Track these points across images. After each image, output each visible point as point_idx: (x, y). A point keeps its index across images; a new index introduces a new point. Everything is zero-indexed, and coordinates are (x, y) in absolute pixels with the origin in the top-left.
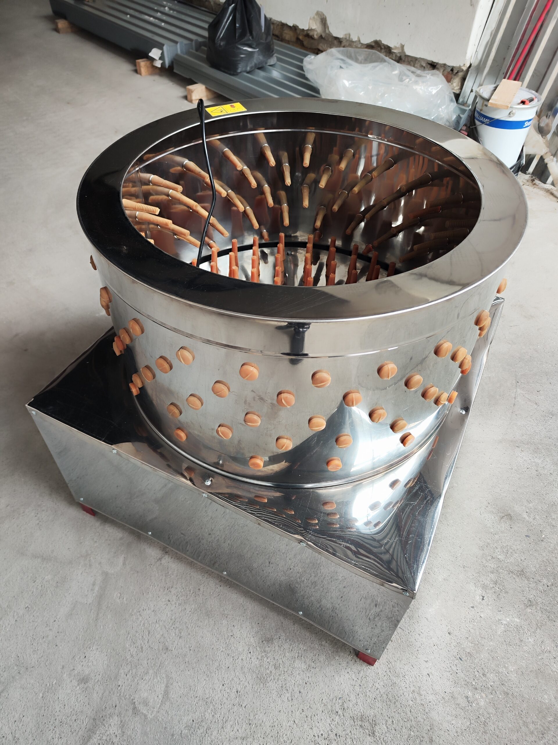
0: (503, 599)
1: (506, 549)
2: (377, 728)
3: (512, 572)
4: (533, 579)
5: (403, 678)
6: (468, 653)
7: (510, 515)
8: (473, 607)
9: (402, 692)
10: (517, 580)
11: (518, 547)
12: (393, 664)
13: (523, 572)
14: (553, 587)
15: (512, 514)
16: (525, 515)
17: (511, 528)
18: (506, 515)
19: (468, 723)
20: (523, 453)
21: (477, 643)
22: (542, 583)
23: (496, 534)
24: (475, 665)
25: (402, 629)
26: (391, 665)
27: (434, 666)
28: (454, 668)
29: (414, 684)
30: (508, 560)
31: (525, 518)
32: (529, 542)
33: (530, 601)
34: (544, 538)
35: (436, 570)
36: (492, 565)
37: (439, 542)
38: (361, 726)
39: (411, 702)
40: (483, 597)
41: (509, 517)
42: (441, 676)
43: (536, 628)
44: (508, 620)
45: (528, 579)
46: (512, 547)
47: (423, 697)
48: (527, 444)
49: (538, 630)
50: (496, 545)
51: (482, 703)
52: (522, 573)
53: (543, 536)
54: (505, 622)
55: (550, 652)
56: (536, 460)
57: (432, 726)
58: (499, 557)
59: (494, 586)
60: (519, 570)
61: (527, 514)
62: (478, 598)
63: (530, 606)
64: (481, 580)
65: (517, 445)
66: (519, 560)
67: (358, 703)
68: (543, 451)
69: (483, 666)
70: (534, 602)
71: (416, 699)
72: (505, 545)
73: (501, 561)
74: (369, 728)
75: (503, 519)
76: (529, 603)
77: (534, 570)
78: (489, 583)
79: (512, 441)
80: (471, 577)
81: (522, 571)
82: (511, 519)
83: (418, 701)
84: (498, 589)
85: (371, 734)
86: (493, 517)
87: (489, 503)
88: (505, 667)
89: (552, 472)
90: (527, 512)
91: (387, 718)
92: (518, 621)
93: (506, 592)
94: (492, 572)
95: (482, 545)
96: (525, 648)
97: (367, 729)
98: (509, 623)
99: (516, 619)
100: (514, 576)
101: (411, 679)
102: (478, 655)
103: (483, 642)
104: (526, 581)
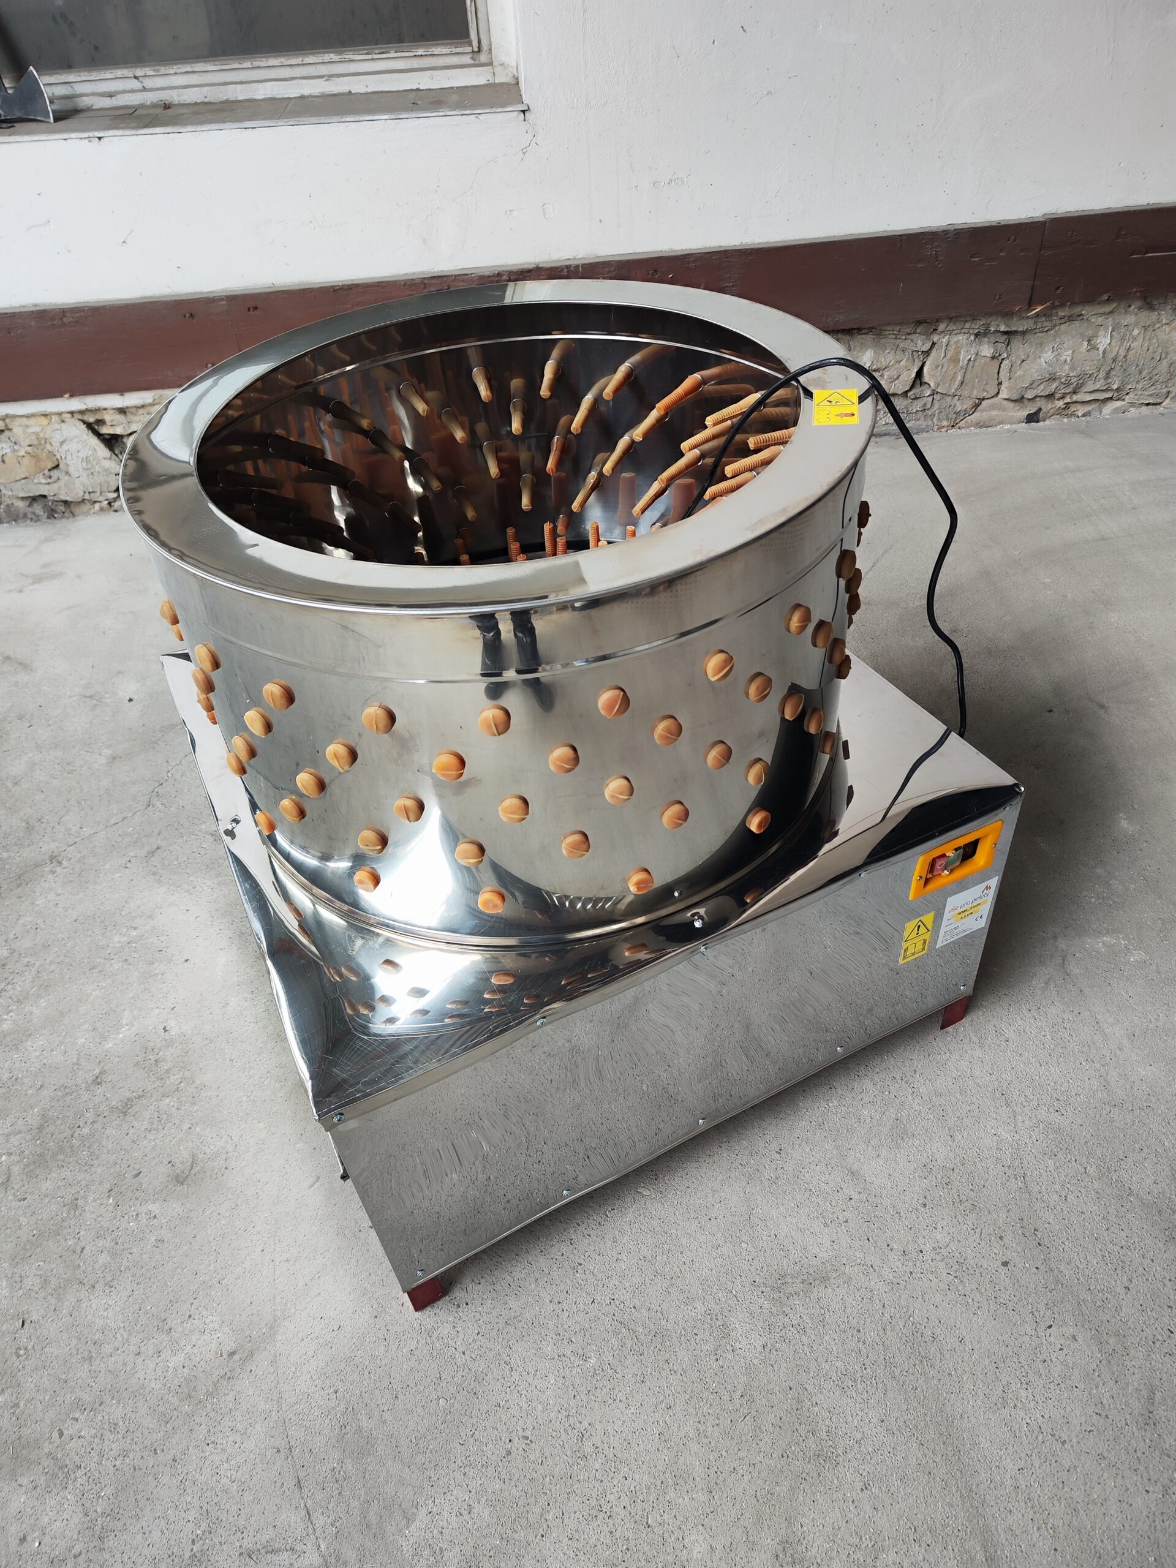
0: (138, 1052)
1: (162, 1122)
2: (211, 839)
3: (140, 1097)
4: (105, 1117)
6: (154, 963)
7: (182, 1184)
8: (173, 1009)
10: (128, 1094)
11: (146, 1142)
13: (123, 1113)
14: (70, 1132)
15: (178, 1189)
16: (155, 1208)
17: (169, 1163)
18: (187, 1177)
19: (123, 913)
20: (213, 1346)
22: (89, 1123)
23: (190, 1128)
28: (162, 938)
30: (152, 1108)
31: (154, 1202)
32: (131, 1168)
33: (99, 1084)
34: (109, 1197)
35: (246, 1004)
36: (173, 1079)
40: (166, 1031)
41: (180, 1180)
43: (78, 1060)
44: (121, 1036)
45: (113, 1109)
46: (155, 1133)
48: (215, 1385)
49: (75, 1060)
50: (182, 1112)
51: (116, 939)
52: (124, 1109)
53: (111, 1201)
54: (123, 1029)
55: (52, 1051)
56: (180, 1358)
57: (159, 882)
58: (168, 1100)
59: (157, 1057)
60: (130, 1110)
61: (153, 1215)
62: (172, 1023)
63: (97, 1077)
64: (180, 1046)
65: (236, 1357)
66: (136, 1124)
68: (176, 1401)
69: (131, 967)
72: (169, 1125)
73: (163, 1096)
75: (190, 1163)
76: (99, 1080)
77: (108, 1132)
78: (167, 1053)
79: (251, 1354)
80: (194, 1039)
81: (125, 1114)
82: (177, 1176)
83: (186, 886)
84: (151, 1057)
86: (208, 1151)
87: (226, 1168)
88: (104, 988)
90: (155, 1217)
92: (107, 1046)
93: (137, 1064)
94: (167, 1071)
95: (203, 1091)
96: (86, 1026)
98: (118, 1033)
99: (110, 1045)
100: (135, 1094)
101: (204, 892)
102: (142, 970)
103: (142, 987)
104: (114, 1103)
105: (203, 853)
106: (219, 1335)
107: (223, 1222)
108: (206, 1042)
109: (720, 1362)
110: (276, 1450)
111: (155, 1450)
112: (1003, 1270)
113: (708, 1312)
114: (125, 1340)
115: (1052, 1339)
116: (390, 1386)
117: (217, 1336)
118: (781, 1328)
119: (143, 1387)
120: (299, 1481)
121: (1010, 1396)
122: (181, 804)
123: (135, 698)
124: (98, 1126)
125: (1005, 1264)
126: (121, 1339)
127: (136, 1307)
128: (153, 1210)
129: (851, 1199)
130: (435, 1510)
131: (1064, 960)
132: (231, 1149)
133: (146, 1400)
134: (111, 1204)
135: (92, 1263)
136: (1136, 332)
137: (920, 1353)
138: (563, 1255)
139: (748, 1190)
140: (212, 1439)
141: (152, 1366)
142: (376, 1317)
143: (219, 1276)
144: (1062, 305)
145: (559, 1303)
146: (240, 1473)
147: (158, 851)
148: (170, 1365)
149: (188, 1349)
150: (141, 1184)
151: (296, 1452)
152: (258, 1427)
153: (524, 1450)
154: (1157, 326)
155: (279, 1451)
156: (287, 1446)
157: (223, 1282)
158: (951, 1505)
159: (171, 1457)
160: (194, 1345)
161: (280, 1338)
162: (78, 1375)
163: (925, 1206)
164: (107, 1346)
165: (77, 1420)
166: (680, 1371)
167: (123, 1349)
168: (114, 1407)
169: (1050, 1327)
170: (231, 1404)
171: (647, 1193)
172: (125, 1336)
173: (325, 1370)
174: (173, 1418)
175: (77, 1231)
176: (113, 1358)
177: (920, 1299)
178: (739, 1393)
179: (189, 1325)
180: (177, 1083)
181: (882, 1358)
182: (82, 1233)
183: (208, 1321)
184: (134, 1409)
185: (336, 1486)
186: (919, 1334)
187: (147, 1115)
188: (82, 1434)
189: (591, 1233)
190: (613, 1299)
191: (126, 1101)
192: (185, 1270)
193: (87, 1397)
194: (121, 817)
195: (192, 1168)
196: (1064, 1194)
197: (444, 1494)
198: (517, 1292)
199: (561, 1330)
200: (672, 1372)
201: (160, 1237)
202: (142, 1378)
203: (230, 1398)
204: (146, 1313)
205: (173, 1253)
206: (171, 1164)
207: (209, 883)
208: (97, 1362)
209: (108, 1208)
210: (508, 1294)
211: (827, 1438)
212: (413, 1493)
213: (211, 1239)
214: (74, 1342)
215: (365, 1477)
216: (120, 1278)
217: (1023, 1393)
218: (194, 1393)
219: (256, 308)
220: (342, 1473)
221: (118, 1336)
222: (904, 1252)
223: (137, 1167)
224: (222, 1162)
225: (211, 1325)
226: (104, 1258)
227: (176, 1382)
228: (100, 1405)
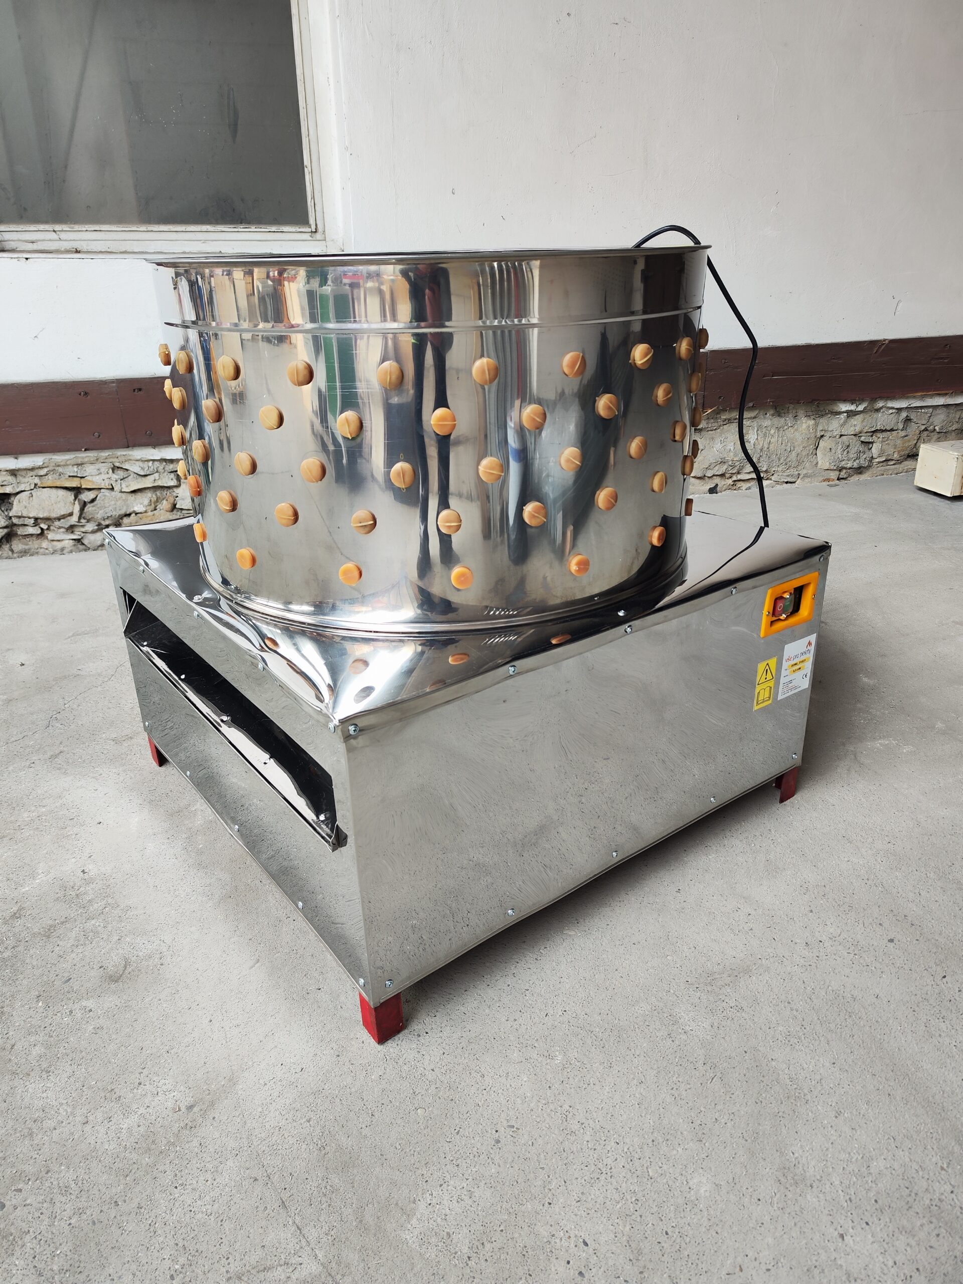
0: (57, 891)
1: (89, 938)
3: (62, 923)
4: (27, 941)
6: (66, 828)
7: (116, 981)
8: (90, 857)
10: (50, 922)
11: (73, 955)
13: (45, 936)
15: (113, 986)
16: (90, 1004)
17: (100, 968)
18: (121, 976)
19: (31, 797)
20: (170, 1104)
22: (10, 947)
23: (119, 939)
28: (72, 811)
30: (77, 929)
31: (88, 999)
32: (59, 977)
33: (18, 918)
34: (38, 1001)
36: (97, 906)
37: (187, 868)
40: (84, 873)
41: (114, 979)
44: (37, 881)
45: (34, 935)
46: (82, 947)
48: (177, 1136)
50: (109, 929)
51: (26, 815)
52: (48, 933)
53: (40, 1004)
54: (40, 877)
56: (133, 1120)
58: (93, 922)
59: (78, 892)
60: (54, 934)
61: (88, 1009)
62: (90, 867)
63: (15, 913)
64: (101, 882)
65: (195, 1109)
66: (61, 943)
68: (134, 1156)
69: (42, 833)
72: (96, 940)
73: (88, 919)
75: (123, 965)
76: (17, 915)
77: (31, 952)
78: (88, 888)
79: (212, 1104)
80: (114, 875)
81: (48, 937)
82: (111, 977)
83: (92, 775)
84: (71, 893)
86: (141, 954)
87: (162, 964)
89: (88, 1128)
90: (90, 1011)
92: (24, 890)
93: (57, 900)
94: (90, 901)
95: (129, 912)
98: (34, 880)
99: (27, 889)
100: (57, 921)
101: (111, 777)
102: (54, 834)
103: (56, 845)
104: (36, 930)
105: (105, 752)
106: (175, 1094)
107: (165, 1005)
108: (127, 876)
109: (677, 1042)
110: (252, 1180)
111: (116, 1202)
112: (891, 945)
113: (654, 1008)
114: (69, 1113)
115: (950, 985)
116: (365, 1107)
117: (172, 1095)
118: (721, 1010)
119: (95, 1149)
120: (283, 1202)
121: (933, 1029)
122: (80, 723)
123: (26, 663)
124: (21, 948)
125: (891, 941)
126: (65, 1113)
127: (79, 1085)
128: (88, 1005)
129: (749, 914)
130: (434, 1201)
131: (855, 756)
132: (165, 950)
133: (100, 1161)
134: (41, 1007)
135: (25, 1056)
136: (772, 432)
137: (846, 1010)
138: (509, 985)
139: (660, 920)
140: (180, 1182)
141: (102, 1130)
142: (338, 1056)
143: (167, 1047)
144: (724, 410)
145: (515, 1020)
146: (216, 1206)
147: (62, 754)
148: (124, 1127)
149: (142, 1110)
150: (72, 987)
151: (275, 1179)
152: (230, 1163)
153: (512, 1136)
154: (786, 427)
155: (256, 1180)
156: (265, 1174)
157: (172, 1051)
158: (917, 1116)
159: (135, 1205)
160: (148, 1107)
161: (241, 1087)
162: (18, 1150)
163: (811, 911)
164: (49, 1122)
165: (20, 1190)
166: (642, 1054)
167: (68, 1121)
168: (64, 1172)
169: (945, 977)
170: (196, 1149)
171: (572, 933)
172: (69, 1111)
173: (294, 1105)
174: (133, 1171)
175: (6, 1032)
176: (57, 1131)
177: (832, 973)
178: (701, 1062)
179: (139, 1091)
180: (101, 908)
181: (816, 1019)
182: (11, 1033)
183: (160, 1085)
184: (87, 1170)
185: (324, 1199)
186: (841, 997)
187: (72, 935)
188: (28, 1202)
189: (531, 967)
190: (565, 1011)
191: (48, 927)
192: (129, 1048)
193: (29, 1169)
194: (21, 736)
195: (125, 969)
196: (917, 891)
197: (441, 1185)
198: (473, 1018)
199: (521, 1040)
200: (636, 1056)
201: (98, 1025)
202: (93, 1142)
203: (195, 1143)
204: (91, 1087)
205: (114, 1036)
206: (102, 969)
207: (114, 771)
208: (40, 1136)
209: (37, 1010)
210: (465, 1020)
211: (791, 1083)
212: (408, 1191)
213: (154, 1019)
214: (11, 1123)
215: (353, 1187)
216: (58, 1064)
217: (943, 1026)
218: (153, 1146)
219: (140, 390)
220: (328, 1187)
221: (61, 1111)
222: (807, 943)
223: (66, 975)
224: (156, 960)
225: (164, 1088)
226: (37, 1050)
227: (132, 1140)
228: (47, 1173)
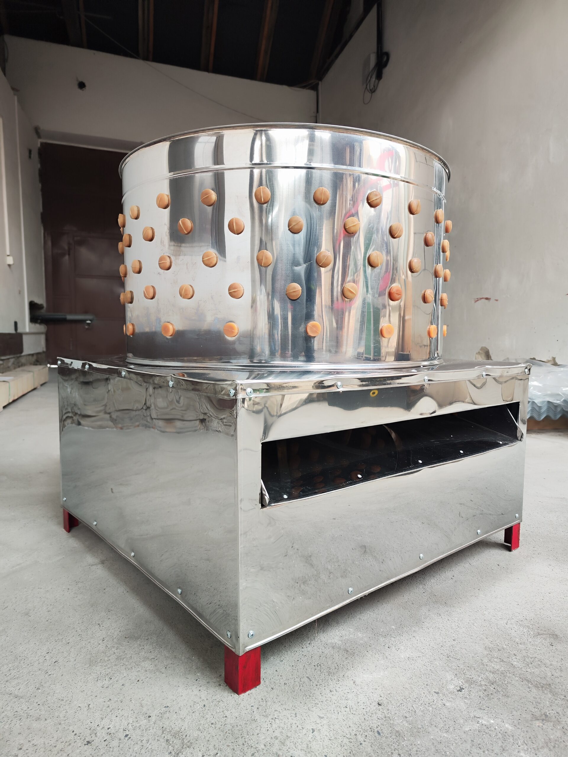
0: (495, 699)
1: (531, 660)
3: (529, 682)
5: (271, 720)
6: (397, 732)
7: (556, 635)
8: (437, 693)
9: (257, 731)
10: (534, 690)
11: (554, 663)
12: (269, 704)
15: (560, 635)
17: (552, 645)
18: (550, 634)
21: (420, 727)
23: (521, 644)
24: (399, 747)
25: (309, 679)
26: (265, 703)
27: (329, 725)
28: (361, 738)
29: (283, 731)
30: (529, 670)
33: (546, 716)
36: (497, 666)
38: (167, 740)
39: (263, 747)
40: (462, 689)
41: (554, 636)
42: (333, 738)
43: (543, 747)
44: (492, 721)
47: (285, 748)
50: (515, 652)
52: (546, 687)
54: (484, 722)
58: (515, 663)
59: (488, 684)
60: (544, 682)
62: (452, 688)
63: (543, 720)
64: (468, 673)
66: (549, 674)
67: (186, 720)
70: (554, 719)
71: (272, 745)
72: (531, 656)
73: (515, 667)
74: (176, 747)
75: (541, 636)
76: (544, 717)
78: (480, 680)
80: (454, 667)
81: (549, 685)
82: (556, 639)
84: (492, 689)
85: (173, 753)
86: (525, 630)
87: (527, 619)
91: (211, 747)
92: (510, 728)
93: (506, 696)
94: (493, 672)
95: (491, 647)
97: (173, 747)
98: (491, 725)
99: (507, 725)
100: (530, 685)
101: (282, 725)
102: (412, 738)
103: (430, 729)
104: (550, 696)
187: (537, 671)
